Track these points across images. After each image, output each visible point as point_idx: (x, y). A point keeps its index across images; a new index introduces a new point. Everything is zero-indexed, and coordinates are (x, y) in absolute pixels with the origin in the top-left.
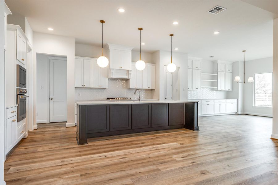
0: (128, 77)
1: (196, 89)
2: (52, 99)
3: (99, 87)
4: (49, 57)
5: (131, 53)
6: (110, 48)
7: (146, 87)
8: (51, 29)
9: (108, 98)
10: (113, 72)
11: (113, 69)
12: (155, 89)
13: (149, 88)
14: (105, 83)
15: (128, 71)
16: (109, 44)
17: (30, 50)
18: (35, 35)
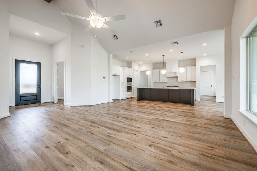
3: (163, 82)
6: (166, 63)
17: (138, 71)
18: (140, 65)
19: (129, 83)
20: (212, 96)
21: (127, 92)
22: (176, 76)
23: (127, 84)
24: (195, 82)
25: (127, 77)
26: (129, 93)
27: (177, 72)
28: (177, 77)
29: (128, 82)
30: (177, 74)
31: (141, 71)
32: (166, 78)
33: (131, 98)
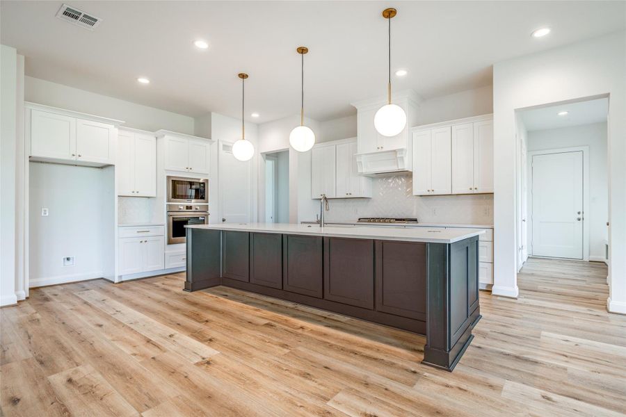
0: (398, 166)
6: (358, 111)
11: (361, 155)
13: (474, 191)
15: (396, 152)
18: (260, 128)
19: (185, 203)
20: (580, 262)
21: (171, 243)
22: (401, 167)
23: (169, 207)
24: (493, 193)
25: (170, 177)
27: (402, 150)
28: (408, 175)
29: (174, 196)
30: (402, 158)
32: (363, 180)
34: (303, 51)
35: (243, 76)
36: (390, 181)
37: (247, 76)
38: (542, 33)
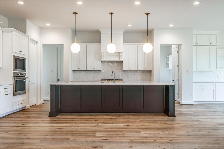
0: (120, 59)
1: (210, 70)
2: (59, 80)
3: (93, 70)
4: (57, 46)
5: (122, 35)
6: (101, 33)
7: (141, 69)
8: (48, 25)
9: (102, 80)
10: (104, 55)
11: (104, 52)
12: (152, 71)
13: (145, 70)
14: (98, 66)
15: (119, 53)
16: (99, 29)
17: (37, 43)
18: (42, 30)
19: (19, 72)
21: (14, 95)
23: (14, 73)
25: (14, 56)
26: (20, 98)
29: (16, 68)
30: (122, 55)
31: (44, 45)
33: (24, 110)
34: (111, 14)
35: (75, 13)
36: (110, 63)
37: (77, 14)
38: (171, 25)
